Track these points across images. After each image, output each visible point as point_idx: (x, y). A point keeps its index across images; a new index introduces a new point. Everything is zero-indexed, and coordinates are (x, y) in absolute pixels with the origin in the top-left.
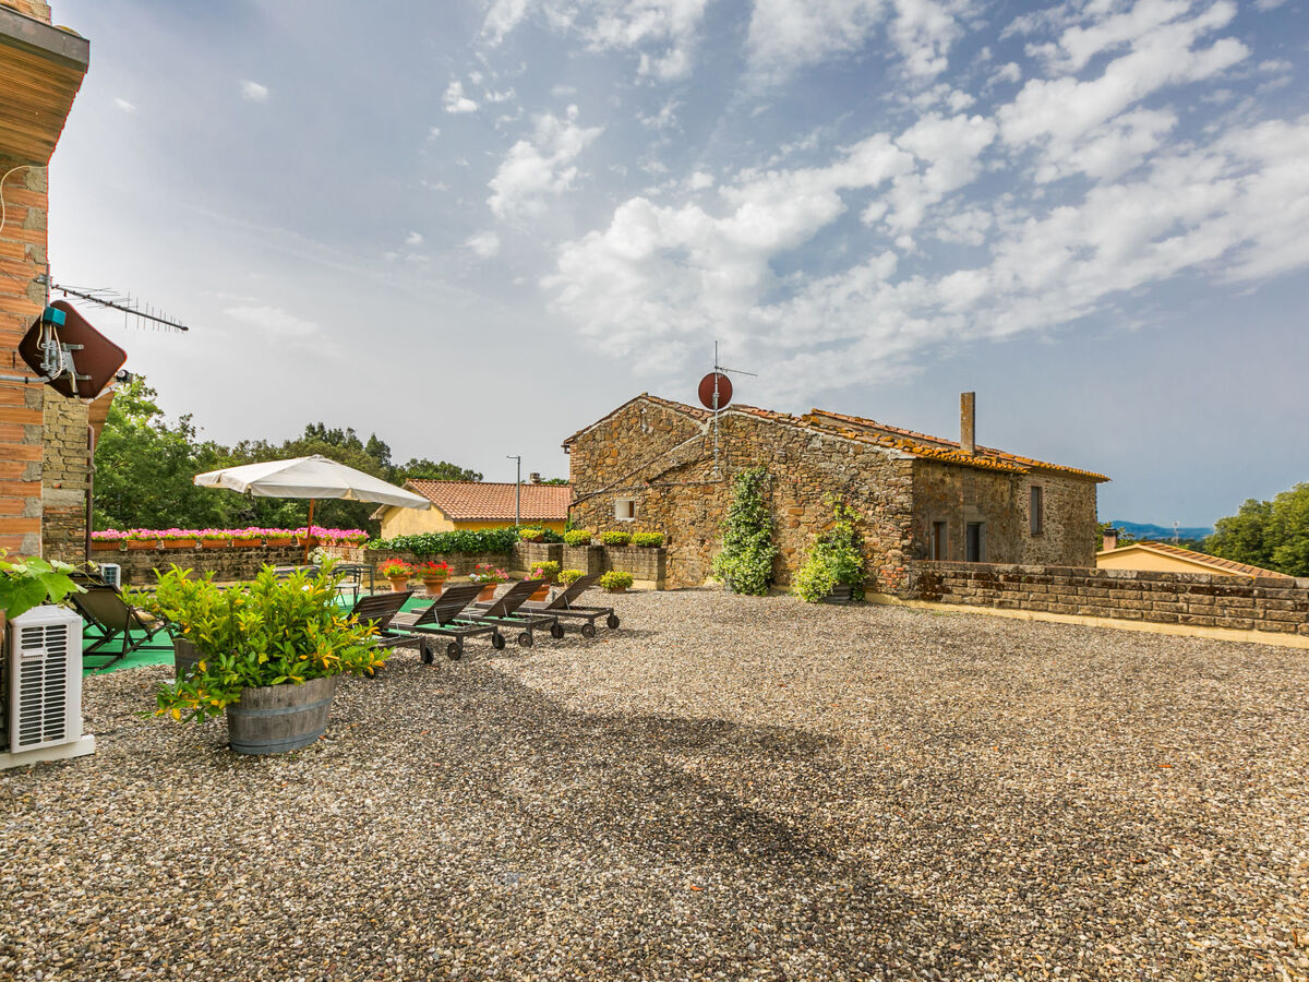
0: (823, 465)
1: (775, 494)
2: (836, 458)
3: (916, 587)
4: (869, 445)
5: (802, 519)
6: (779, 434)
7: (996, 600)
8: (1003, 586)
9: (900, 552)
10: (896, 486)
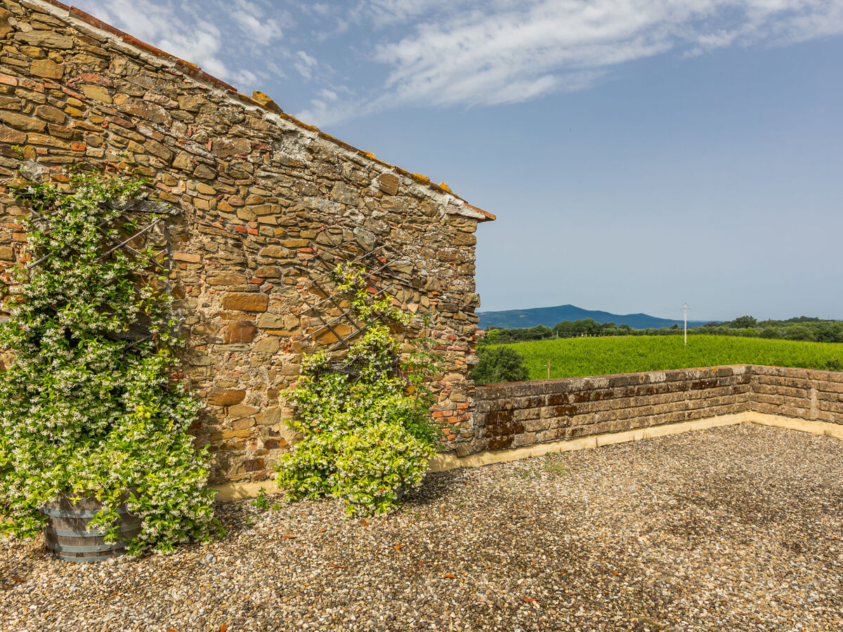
0: (314, 202)
1: (176, 255)
2: (339, 190)
3: (482, 431)
4: (408, 181)
5: (259, 320)
6: (190, 102)
7: (569, 430)
8: (575, 408)
9: (462, 378)
10: (452, 261)
